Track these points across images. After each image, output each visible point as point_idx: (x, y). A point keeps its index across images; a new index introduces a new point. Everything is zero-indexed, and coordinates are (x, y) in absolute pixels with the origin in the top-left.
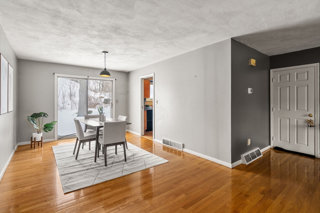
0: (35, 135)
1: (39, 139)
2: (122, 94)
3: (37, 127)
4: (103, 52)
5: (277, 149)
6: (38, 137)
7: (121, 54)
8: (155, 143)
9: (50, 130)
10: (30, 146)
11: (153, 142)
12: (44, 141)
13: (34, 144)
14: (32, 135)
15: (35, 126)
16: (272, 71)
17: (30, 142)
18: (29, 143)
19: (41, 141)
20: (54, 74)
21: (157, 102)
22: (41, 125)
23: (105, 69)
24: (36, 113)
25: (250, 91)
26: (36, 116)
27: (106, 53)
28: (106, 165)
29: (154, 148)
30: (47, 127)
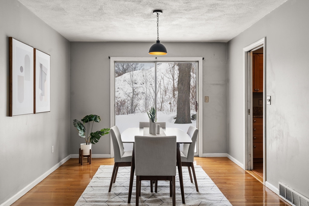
0: (84, 146)
1: (87, 153)
2: (217, 84)
3: (83, 135)
4: (155, 11)
6: (87, 148)
7: (186, 10)
8: (266, 189)
9: (96, 142)
10: (78, 161)
11: (264, 187)
12: (93, 156)
13: (81, 159)
14: (80, 145)
15: (81, 134)
17: (79, 155)
19: (90, 156)
20: (109, 57)
21: (270, 100)
23: (158, 41)
24: (88, 115)
27: (159, 13)
29: (266, 202)
30: (95, 137)
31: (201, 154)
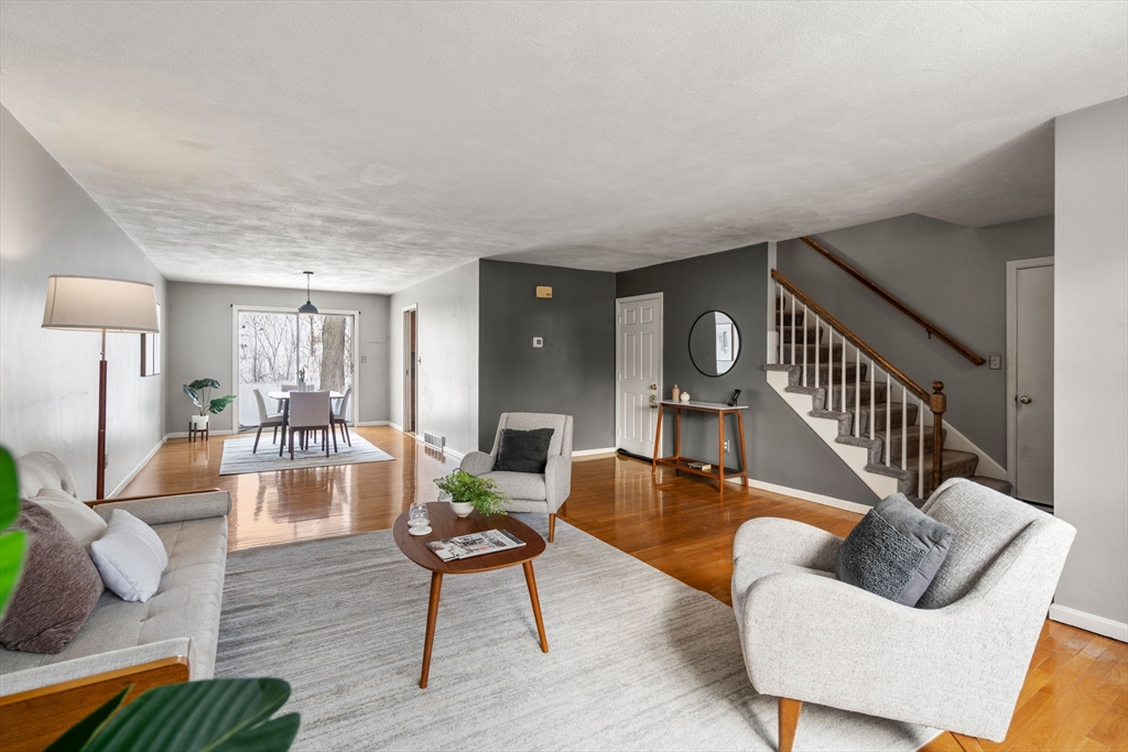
0: (196, 418)
1: (202, 426)
2: (376, 343)
3: (199, 404)
4: (304, 273)
5: (622, 453)
6: (202, 421)
9: (220, 410)
10: (187, 440)
12: (211, 433)
13: (195, 435)
14: (191, 418)
15: (196, 402)
16: (618, 301)
17: (188, 431)
18: (187, 434)
19: (206, 430)
20: (231, 305)
21: (420, 361)
22: (206, 399)
23: (309, 302)
24: (199, 379)
25: (537, 342)
26: (198, 385)
28: (292, 458)
30: (217, 405)
31: (356, 423)
